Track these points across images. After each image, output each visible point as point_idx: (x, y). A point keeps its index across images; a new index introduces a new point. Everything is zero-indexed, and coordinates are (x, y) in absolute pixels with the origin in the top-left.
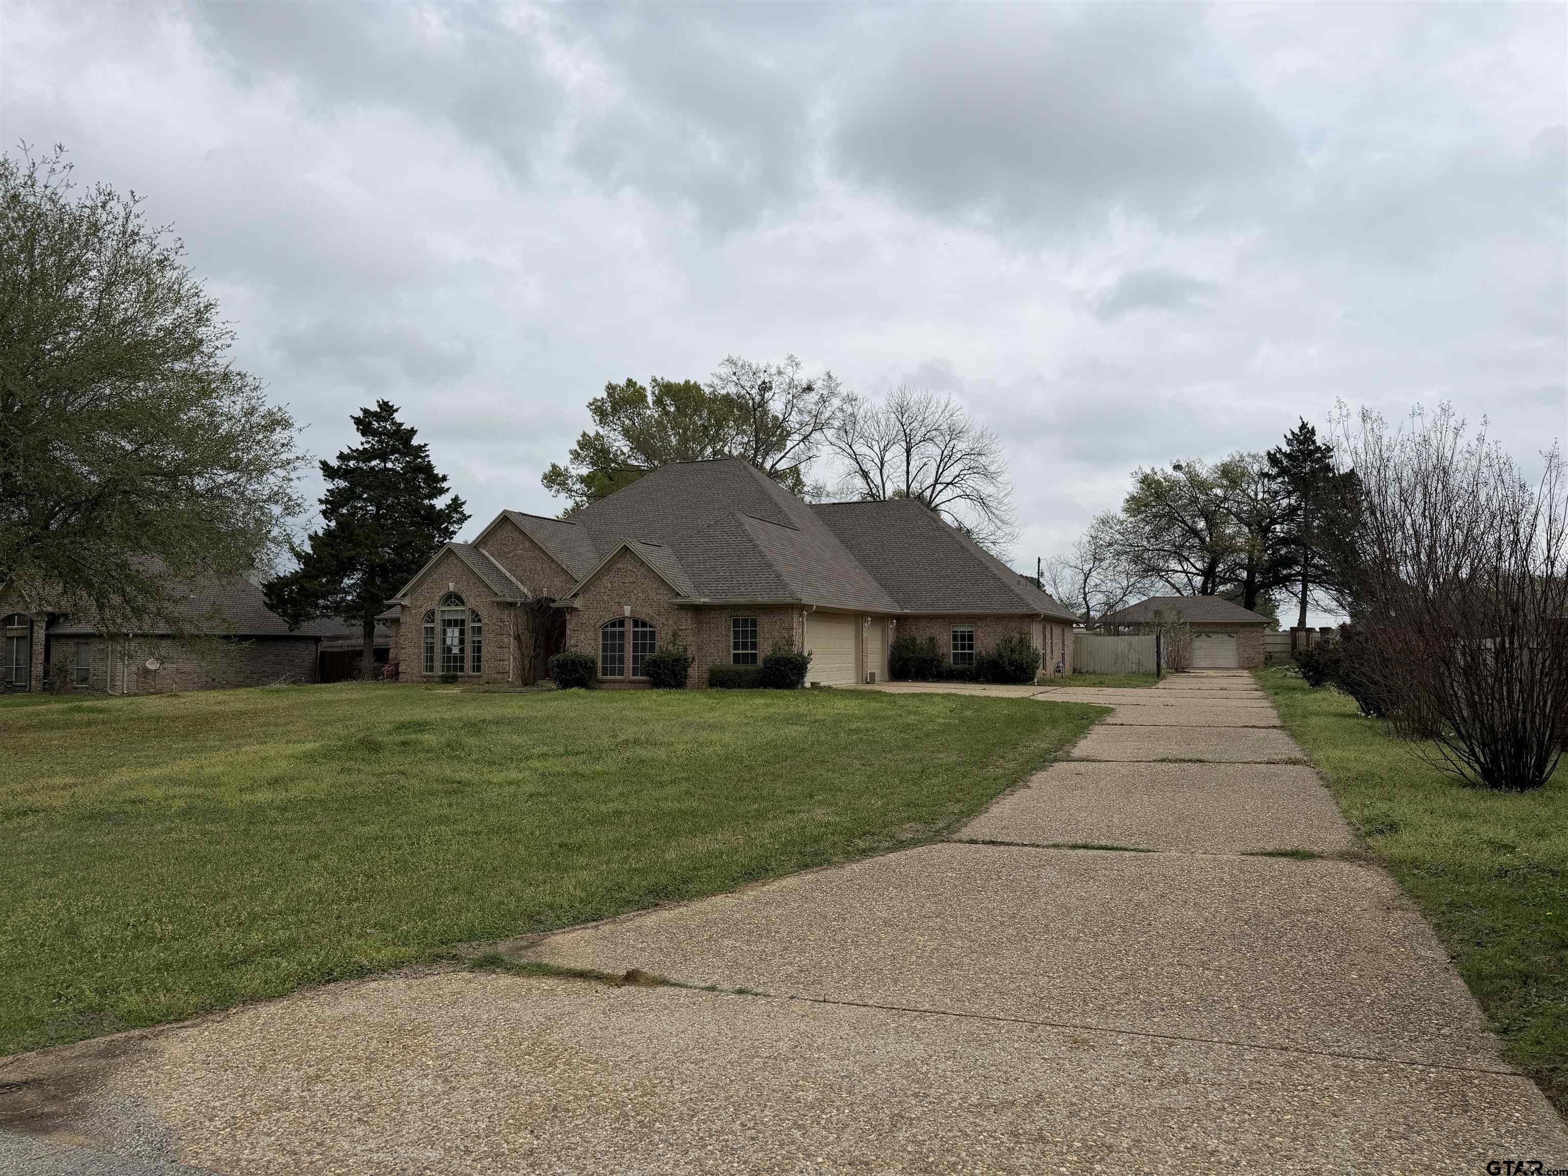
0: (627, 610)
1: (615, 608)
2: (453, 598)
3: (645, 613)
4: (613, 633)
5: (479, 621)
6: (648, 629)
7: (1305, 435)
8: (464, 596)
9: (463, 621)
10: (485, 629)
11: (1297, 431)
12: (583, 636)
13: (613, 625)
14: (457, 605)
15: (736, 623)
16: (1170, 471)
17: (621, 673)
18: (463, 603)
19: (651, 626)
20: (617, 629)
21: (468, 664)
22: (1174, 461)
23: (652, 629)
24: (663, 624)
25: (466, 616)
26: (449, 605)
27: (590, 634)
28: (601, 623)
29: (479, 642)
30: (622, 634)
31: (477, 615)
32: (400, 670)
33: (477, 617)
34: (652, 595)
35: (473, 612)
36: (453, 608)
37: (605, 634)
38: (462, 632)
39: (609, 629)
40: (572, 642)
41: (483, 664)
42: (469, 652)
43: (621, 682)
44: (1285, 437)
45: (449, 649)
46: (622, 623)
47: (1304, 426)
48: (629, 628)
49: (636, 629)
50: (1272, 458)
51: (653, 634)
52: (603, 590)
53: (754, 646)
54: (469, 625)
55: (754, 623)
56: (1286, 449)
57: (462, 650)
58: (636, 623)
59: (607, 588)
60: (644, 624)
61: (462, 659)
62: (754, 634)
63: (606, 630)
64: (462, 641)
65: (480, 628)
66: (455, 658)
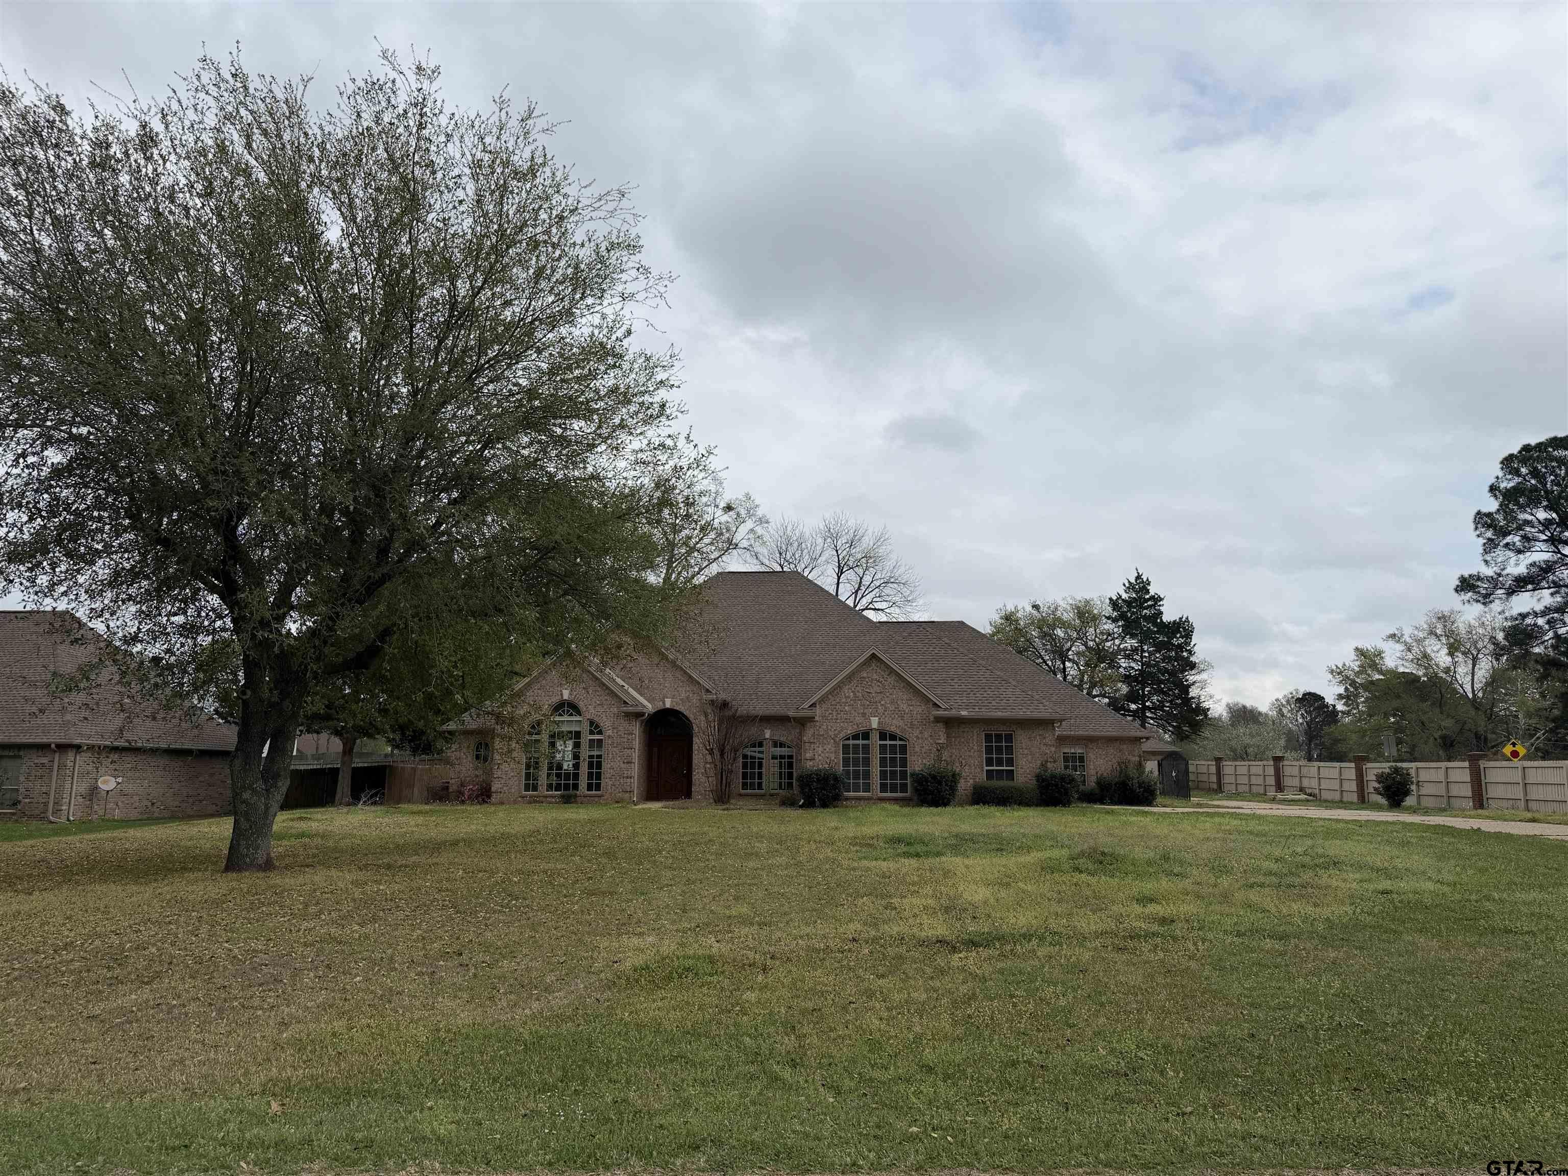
0: (875, 723)
1: (859, 719)
2: (564, 707)
3: (894, 725)
4: (856, 747)
5: (600, 733)
6: (898, 743)
7: (1140, 586)
8: (581, 705)
9: (578, 734)
10: (607, 743)
11: (1133, 581)
12: (821, 749)
13: (855, 737)
14: (571, 715)
15: (988, 738)
16: (1029, 608)
17: (867, 788)
18: (579, 713)
19: (901, 739)
20: (861, 742)
21: (583, 782)
22: (1033, 599)
23: (901, 743)
24: (917, 737)
25: (585, 728)
26: (560, 715)
27: (830, 747)
28: (842, 735)
29: (599, 757)
30: (866, 748)
31: (597, 726)
32: (493, 789)
33: (595, 727)
34: (904, 706)
35: (592, 723)
36: (566, 718)
37: (846, 748)
38: (577, 745)
39: (851, 742)
40: (808, 755)
41: (605, 782)
42: (584, 769)
43: (869, 799)
44: (1124, 585)
45: (560, 767)
46: (866, 735)
47: (1139, 577)
48: (875, 741)
49: (882, 742)
50: (1114, 604)
51: (903, 749)
52: (844, 700)
53: (1010, 762)
54: (586, 738)
55: (1009, 738)
56: (1125, 596)
57: (576, 766)
58: (883, 736)
59: (849, 697)
60: (893, 737)
61: (576, 776)
62: (1010, 750)
63: (847, 742)
64: (576, 756)
65: (600, 741)
66: (567, 776)
